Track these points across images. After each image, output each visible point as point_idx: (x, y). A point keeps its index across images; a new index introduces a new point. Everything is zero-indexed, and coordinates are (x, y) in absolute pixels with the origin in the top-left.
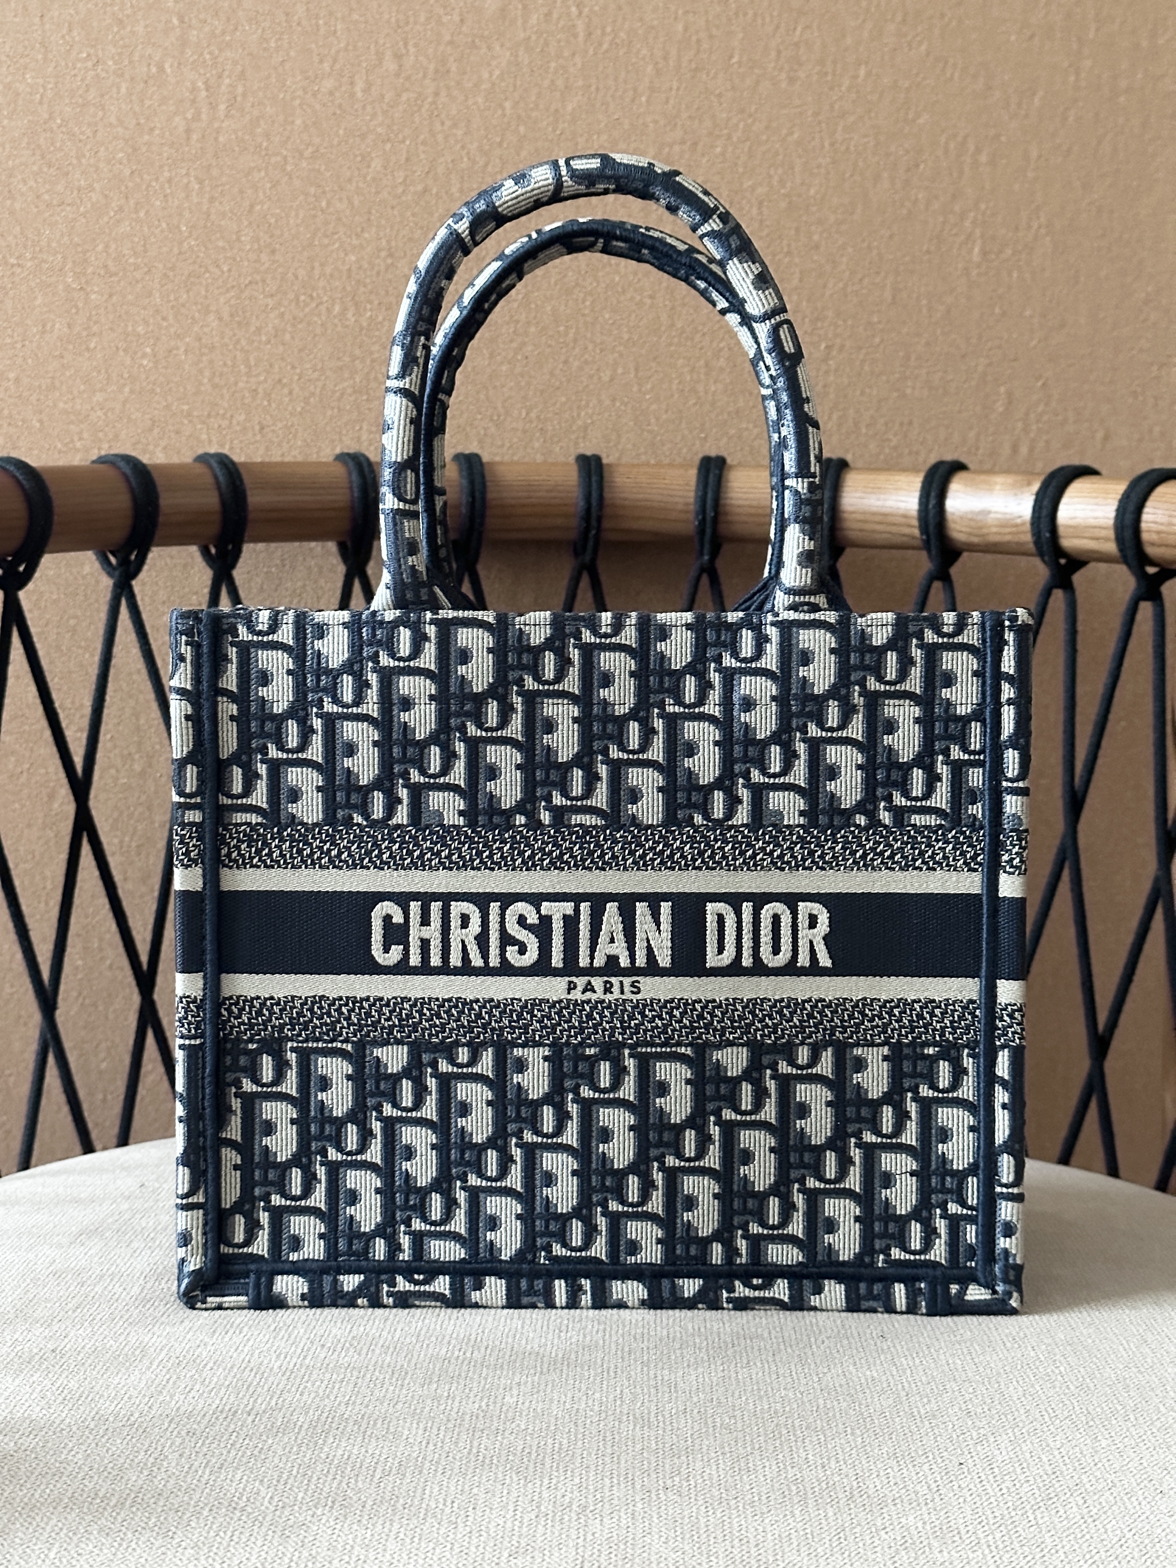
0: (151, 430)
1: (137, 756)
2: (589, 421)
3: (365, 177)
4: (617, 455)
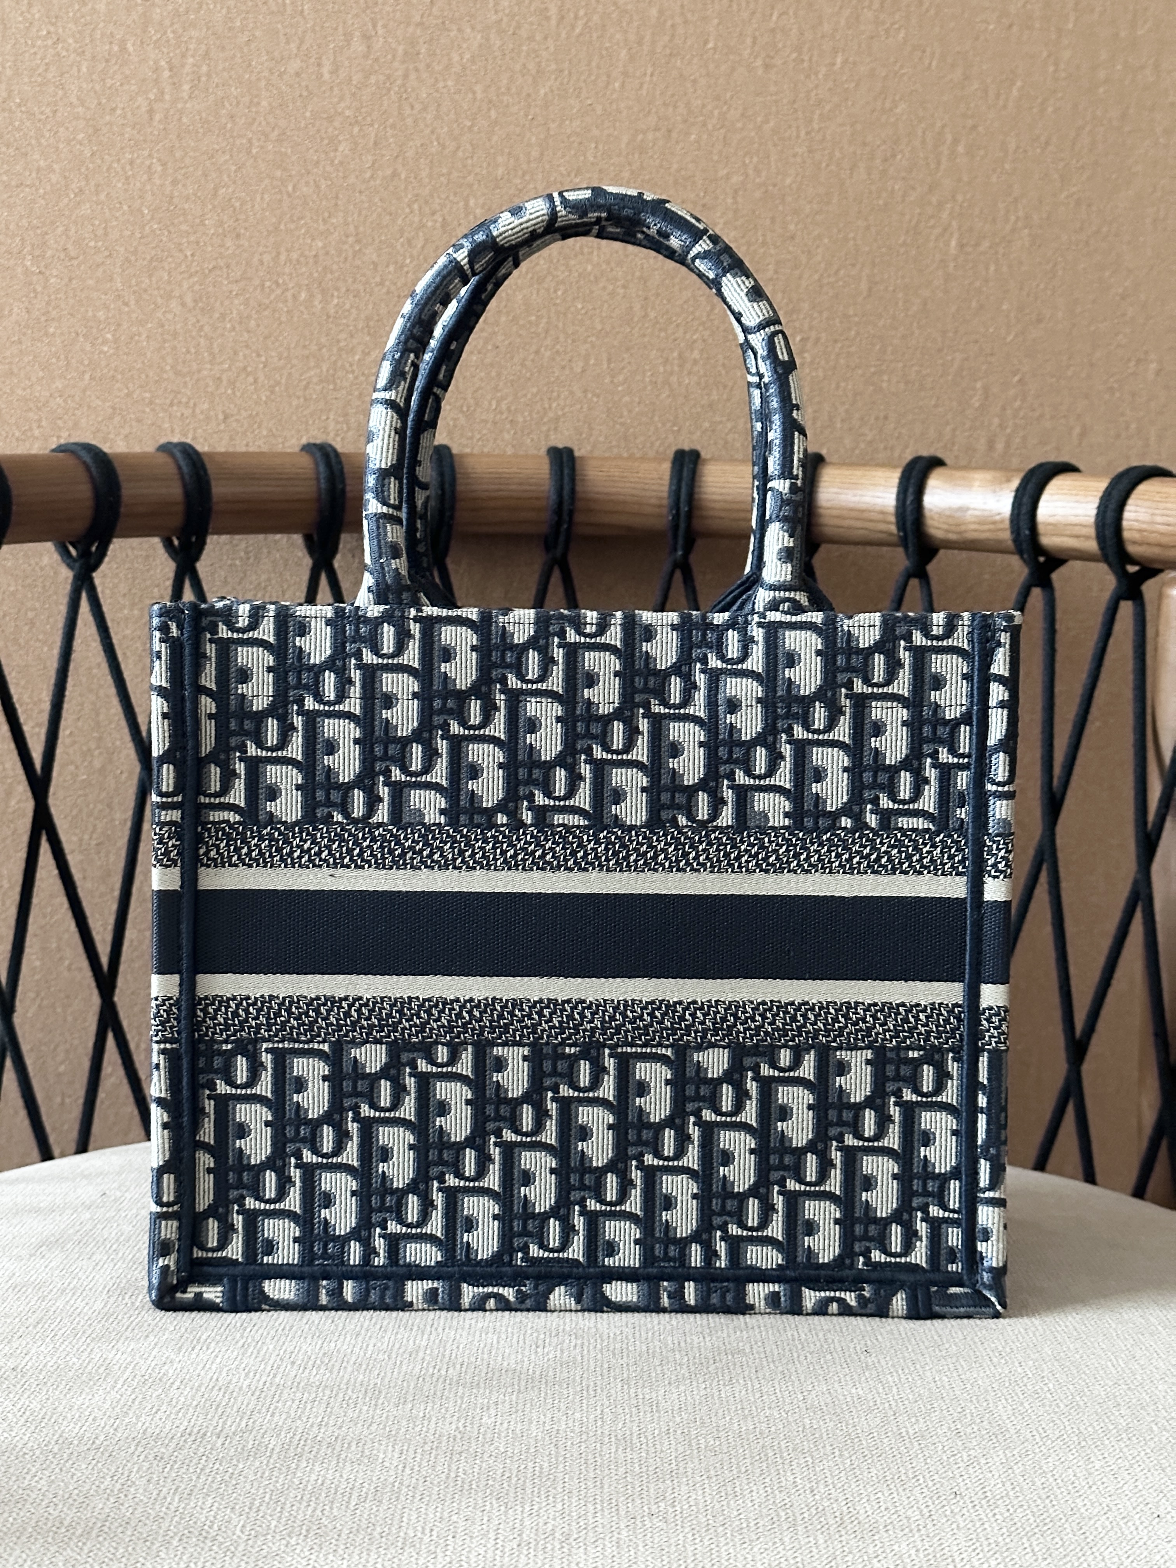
0: (111, 418)
1: (96, 753)
2: (560, 413)
3: (333, 161)
4: (589, 448)
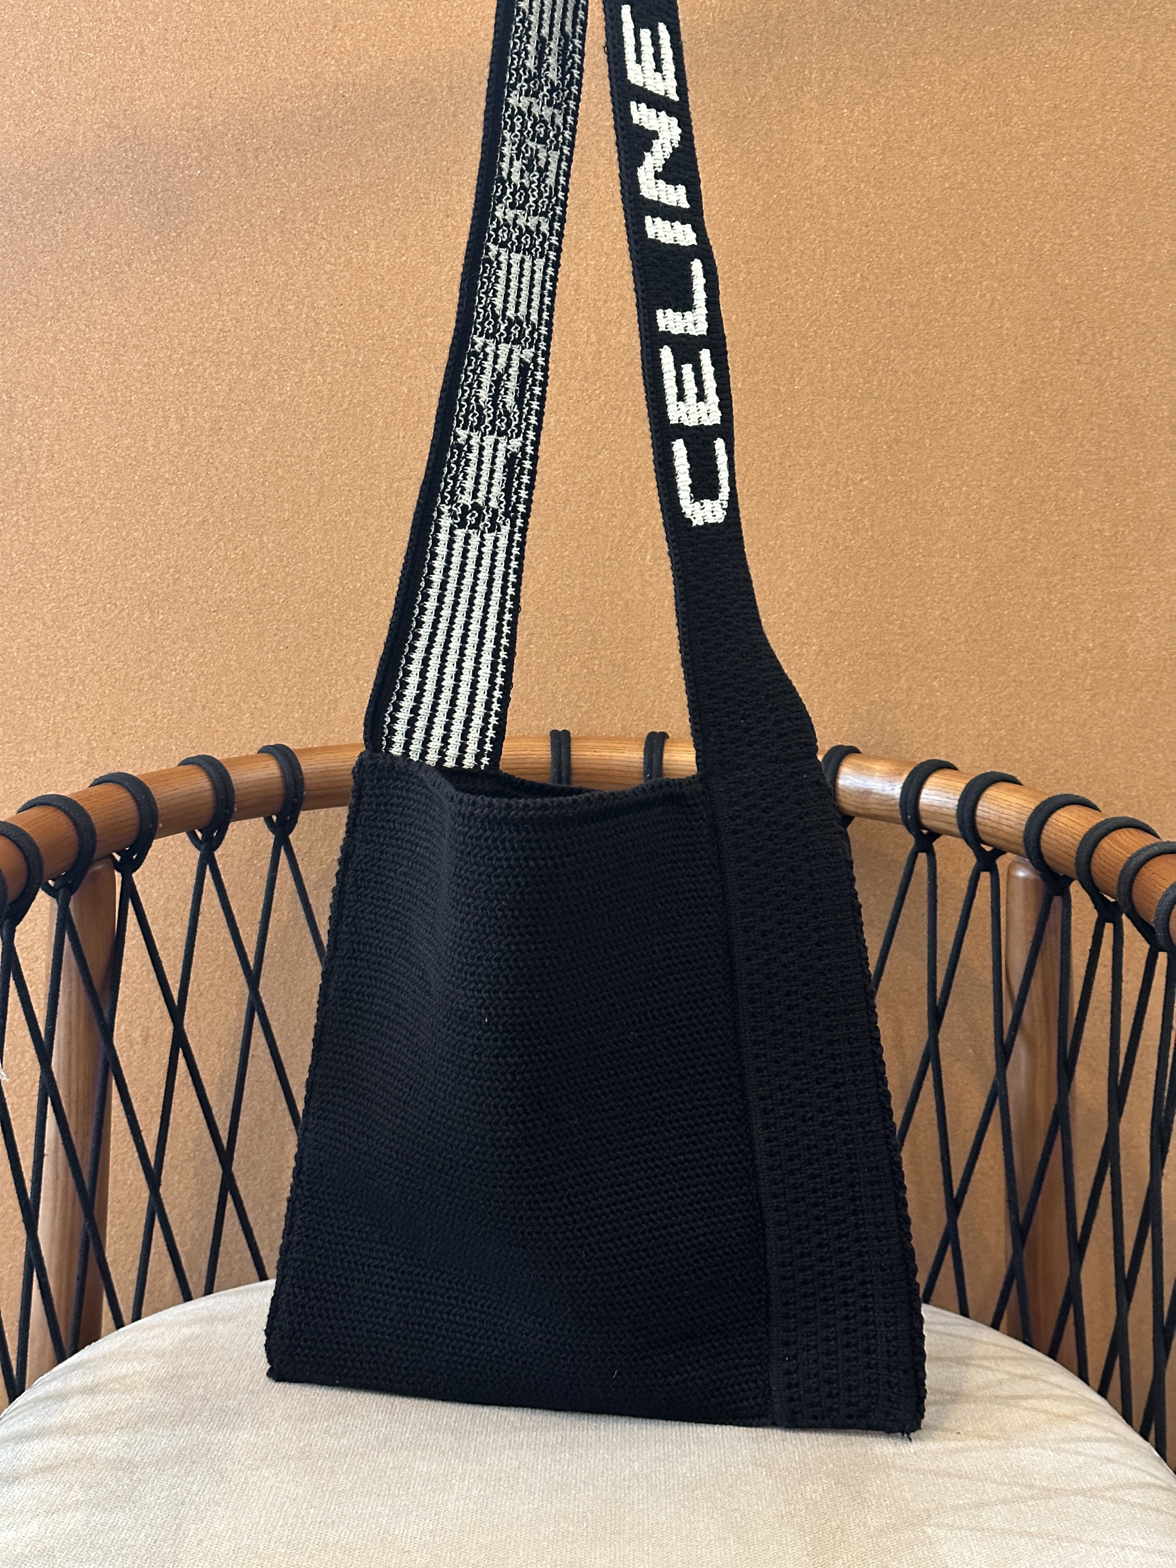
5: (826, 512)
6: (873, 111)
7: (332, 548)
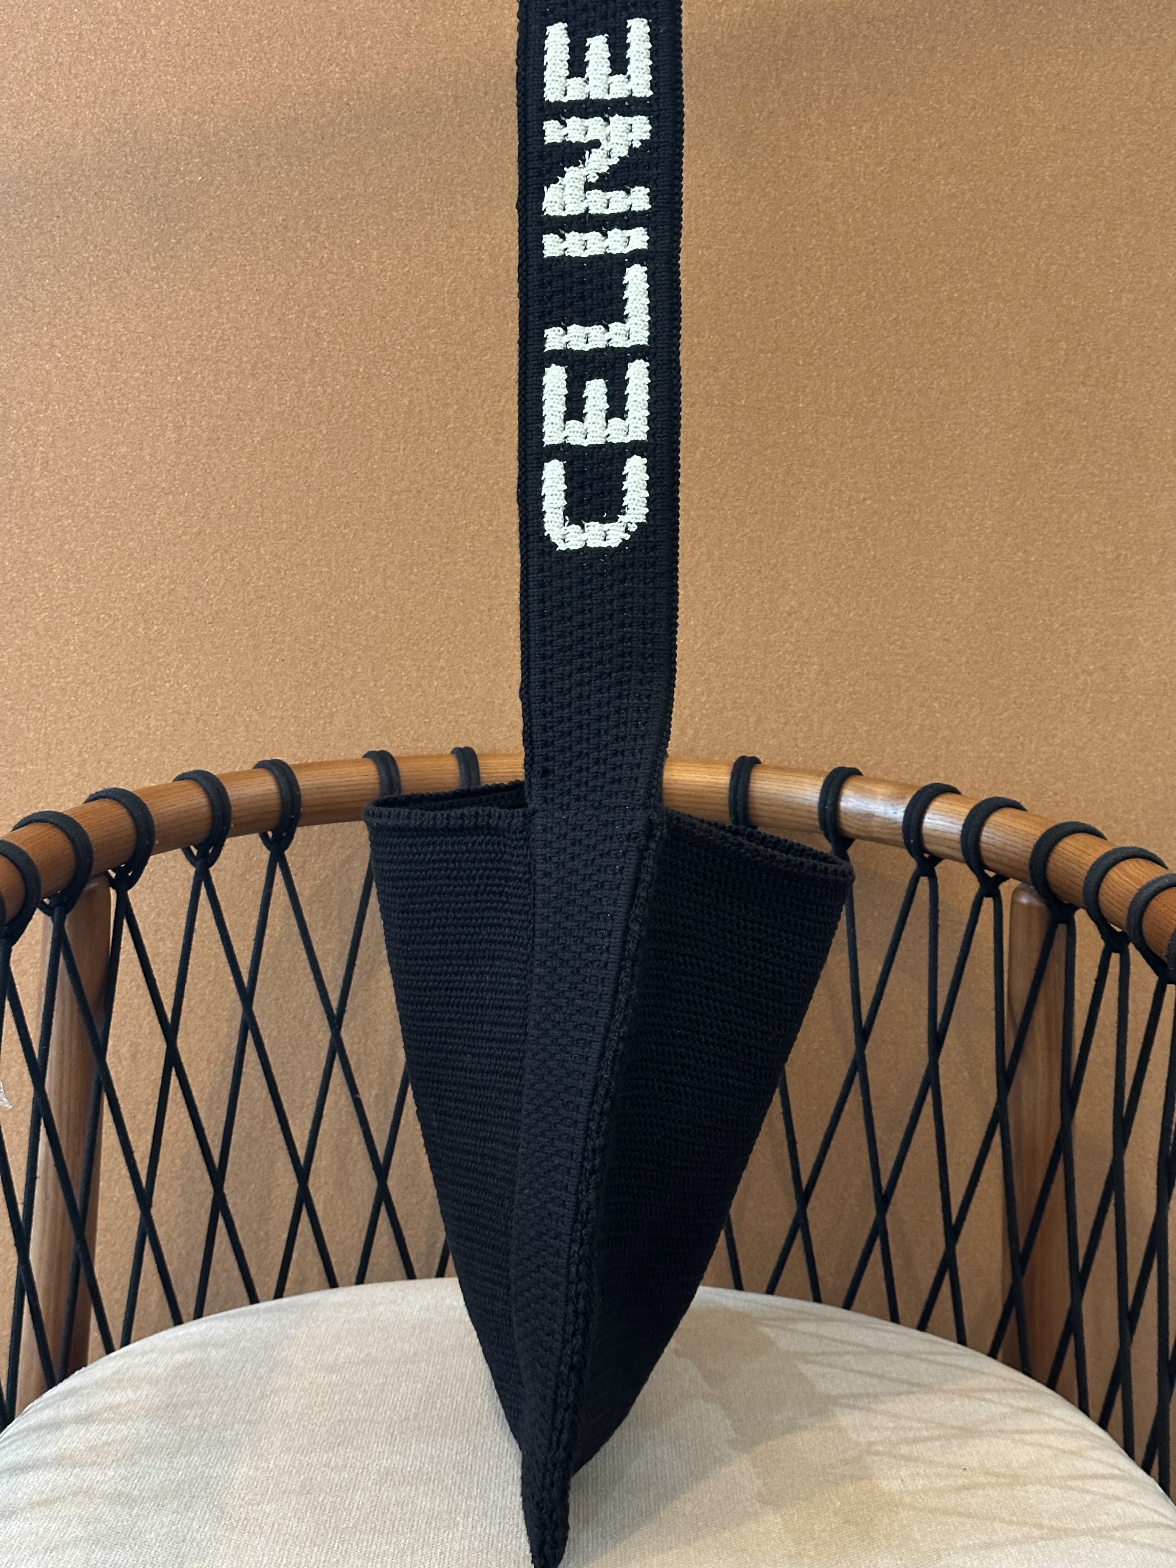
5: (828, 531)
6: (881, 129)
7: (330, 560)
